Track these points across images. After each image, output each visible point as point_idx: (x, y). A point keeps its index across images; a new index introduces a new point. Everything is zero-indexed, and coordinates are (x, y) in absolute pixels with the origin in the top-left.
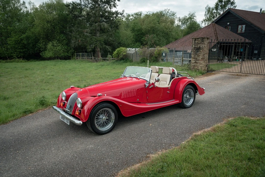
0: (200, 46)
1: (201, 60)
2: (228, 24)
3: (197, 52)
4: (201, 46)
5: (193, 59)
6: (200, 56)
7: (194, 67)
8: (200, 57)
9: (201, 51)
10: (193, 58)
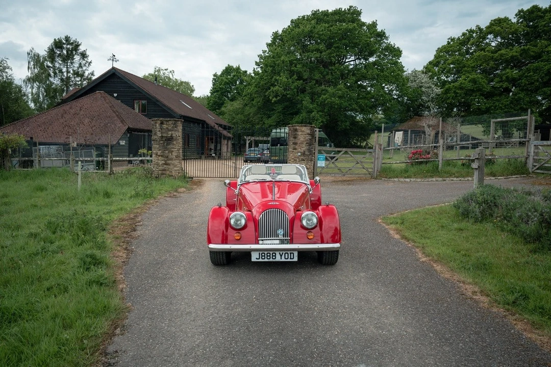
0: (172, 134)
1: (175, 160)
2: (115, 95)
3: (167, 145)
4: (174, 135)
5: (160, 158)
6: (173, 151)
7: (164, 172)
8: (173, 153)
9: (175, 142)
10: (159, 156)
